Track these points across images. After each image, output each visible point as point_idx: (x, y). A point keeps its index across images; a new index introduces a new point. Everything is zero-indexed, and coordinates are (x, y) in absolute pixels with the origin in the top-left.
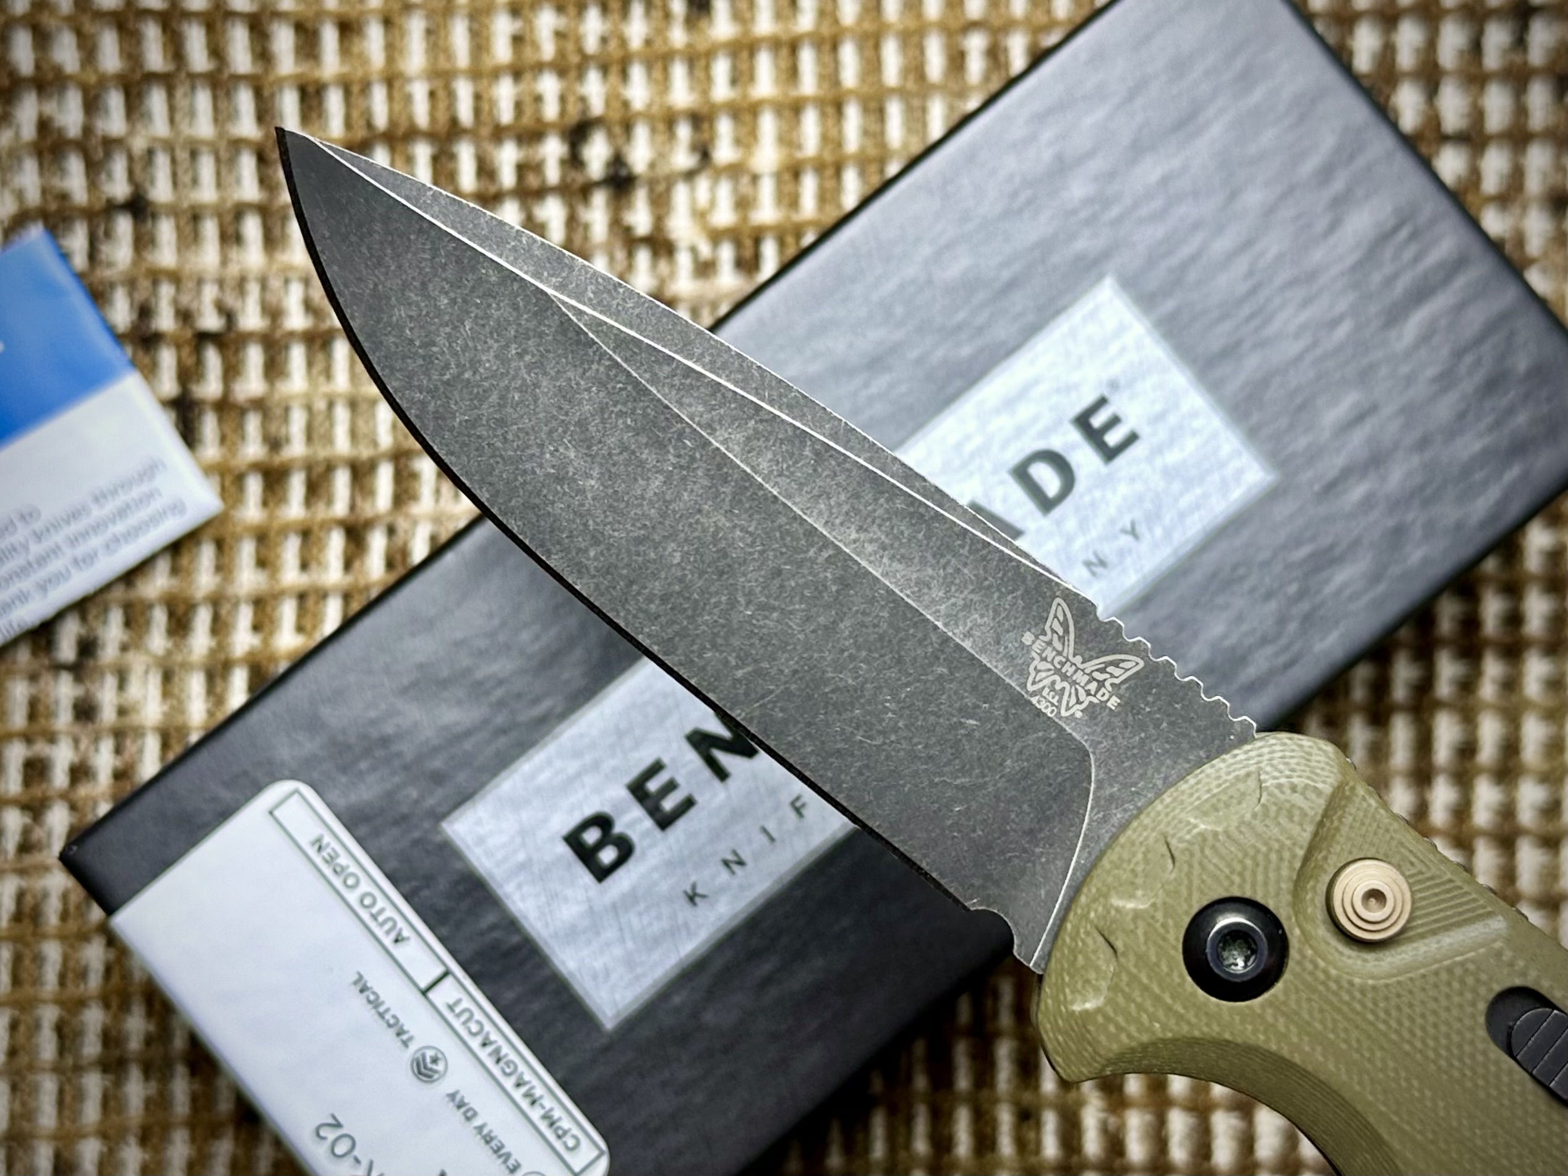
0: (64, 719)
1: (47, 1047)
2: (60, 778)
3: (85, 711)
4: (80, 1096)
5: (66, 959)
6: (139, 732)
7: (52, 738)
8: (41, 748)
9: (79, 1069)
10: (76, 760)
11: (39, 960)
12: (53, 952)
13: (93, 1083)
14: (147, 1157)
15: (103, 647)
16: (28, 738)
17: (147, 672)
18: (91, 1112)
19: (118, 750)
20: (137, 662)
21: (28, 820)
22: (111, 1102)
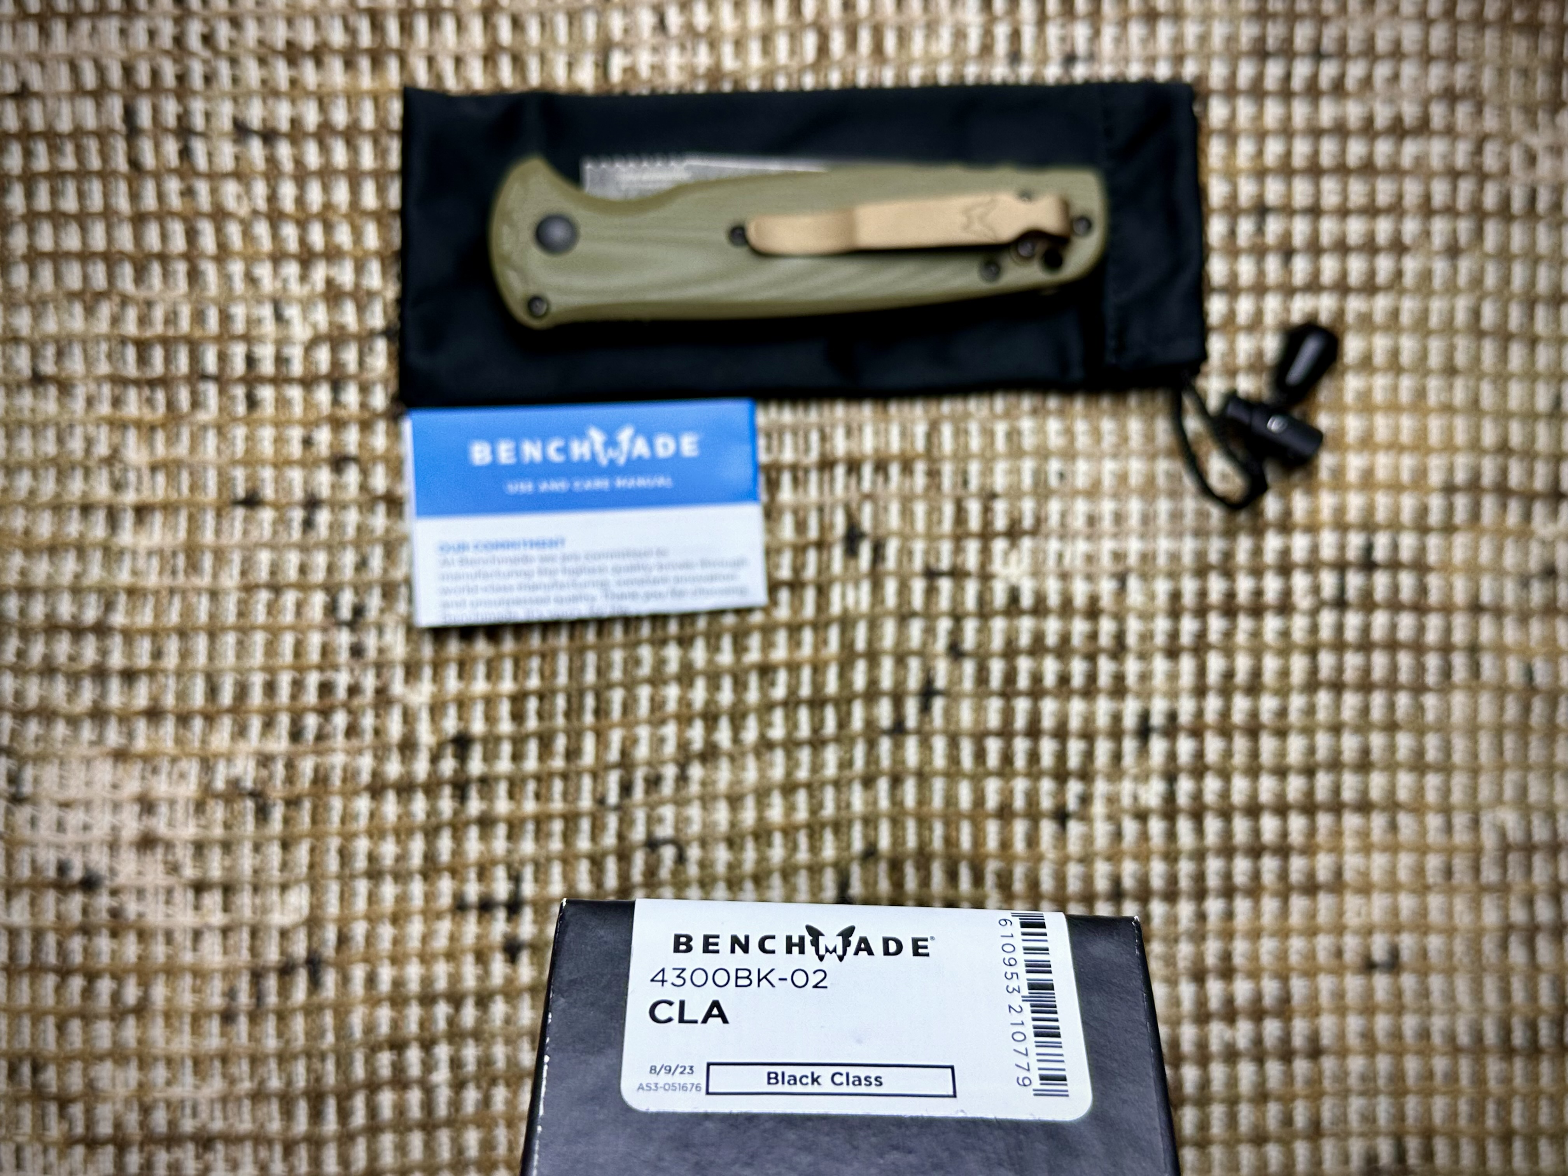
0: (344, 656)
1: (333, 864)
2: (341, 693)
3: (357, 651)
4: (353, 894)
5: (345, 808)
6: (391, 664)
7: (336, 668)
8: (330, 675)
9: (353, 877)
10: (352, 682)
11: (327, 808)
12: (337, 803)
13: (362, 886)
14: (396, 932)
15: (370, 611)
16: (321, 668)
17: (396, 627)
18: (361, 904)
19: (378, 675)
20: (390, 620)
21: (321, 720)
22: (372, 898)
